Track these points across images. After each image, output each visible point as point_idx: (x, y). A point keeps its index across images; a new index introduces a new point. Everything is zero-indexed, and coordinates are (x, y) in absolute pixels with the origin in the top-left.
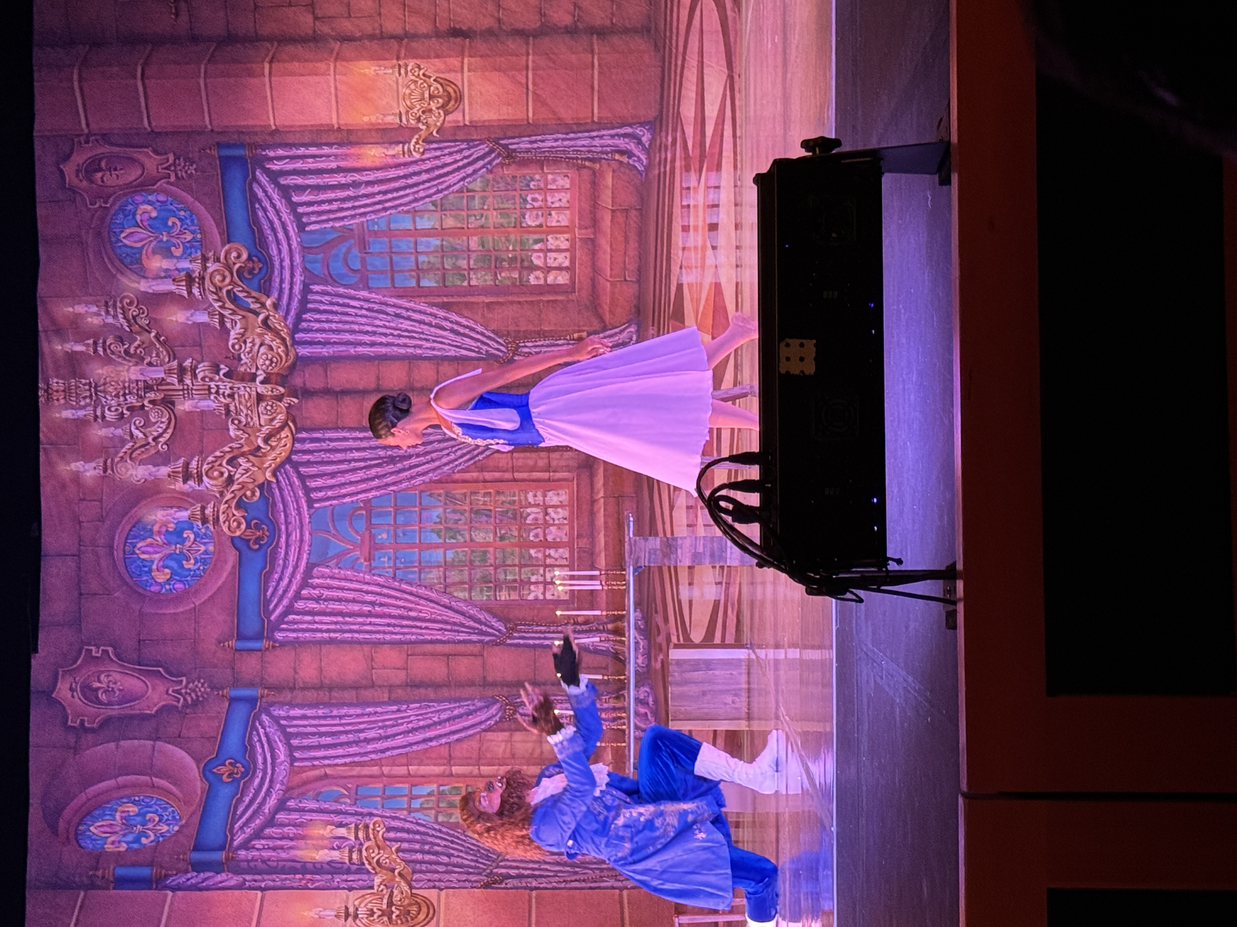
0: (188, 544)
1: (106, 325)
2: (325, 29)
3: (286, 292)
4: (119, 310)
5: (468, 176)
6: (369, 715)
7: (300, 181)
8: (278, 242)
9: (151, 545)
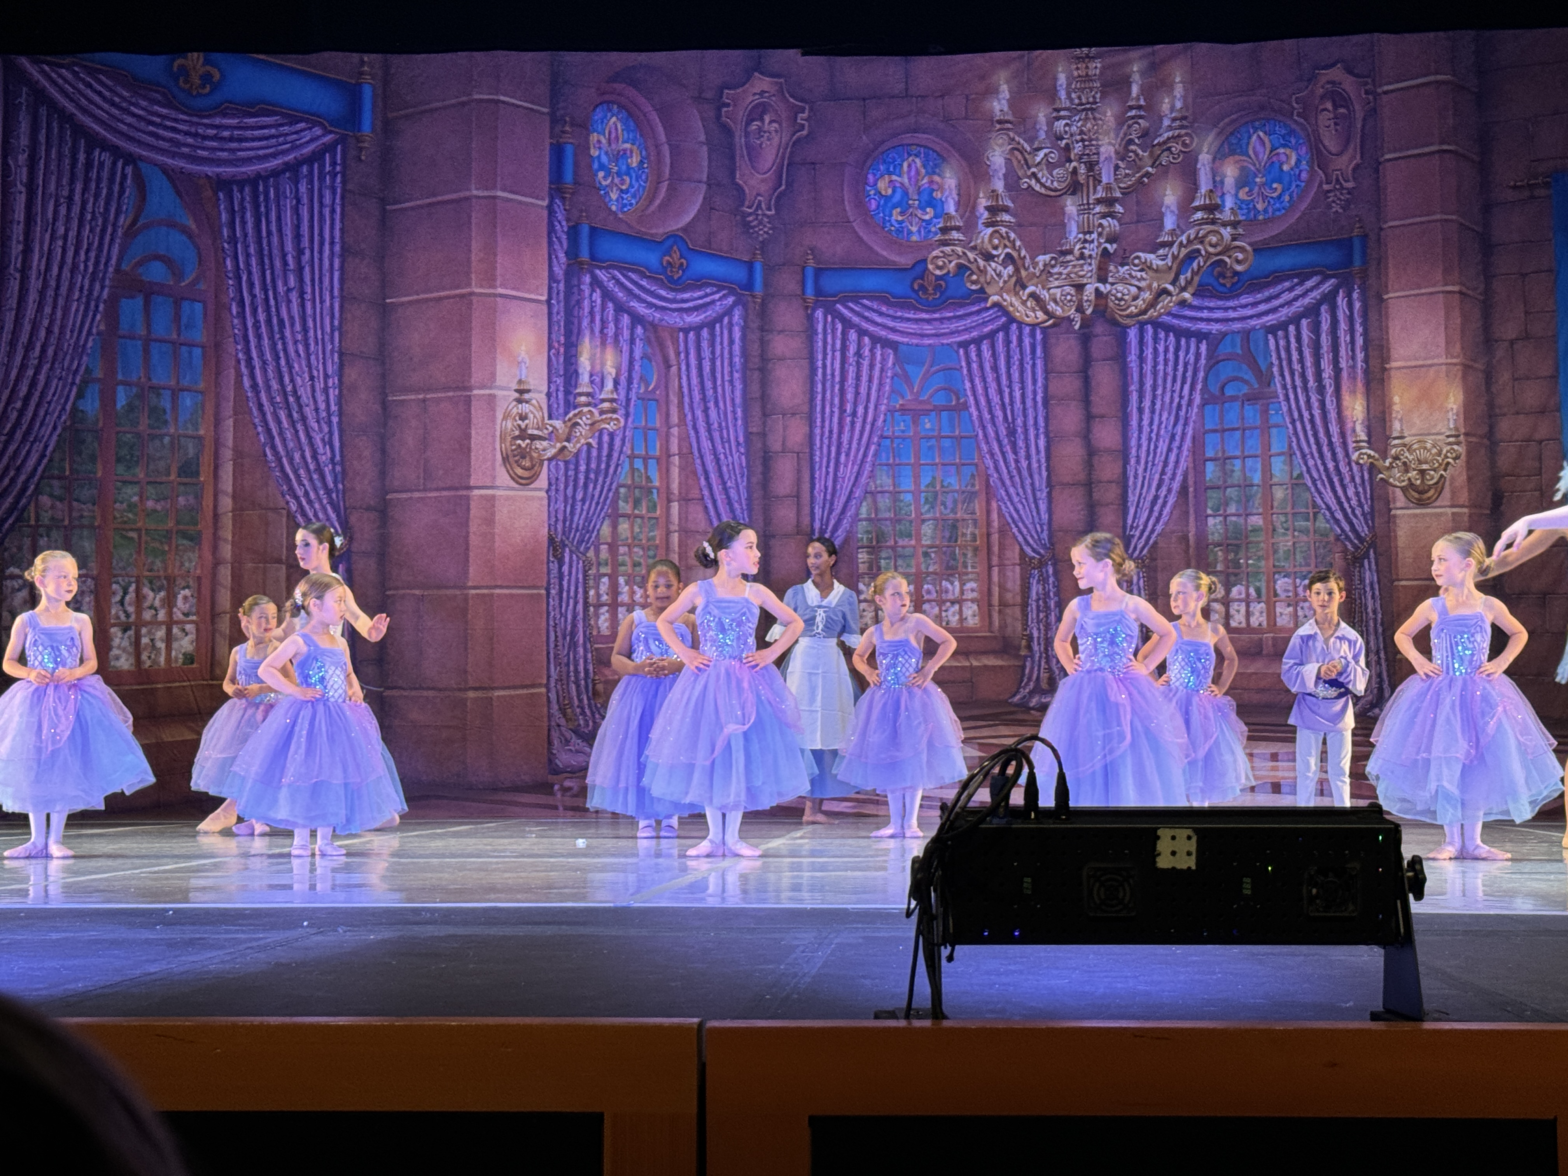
0: (919, 213)
1: (1161, 118)
2: (1500, 353)
3: (1199, 315)
4: (1177, 132)
5: (1332, 513)
6: (734, 412)
7: (1325, 326)
8: (1255, 304)
9: (918, 172)
